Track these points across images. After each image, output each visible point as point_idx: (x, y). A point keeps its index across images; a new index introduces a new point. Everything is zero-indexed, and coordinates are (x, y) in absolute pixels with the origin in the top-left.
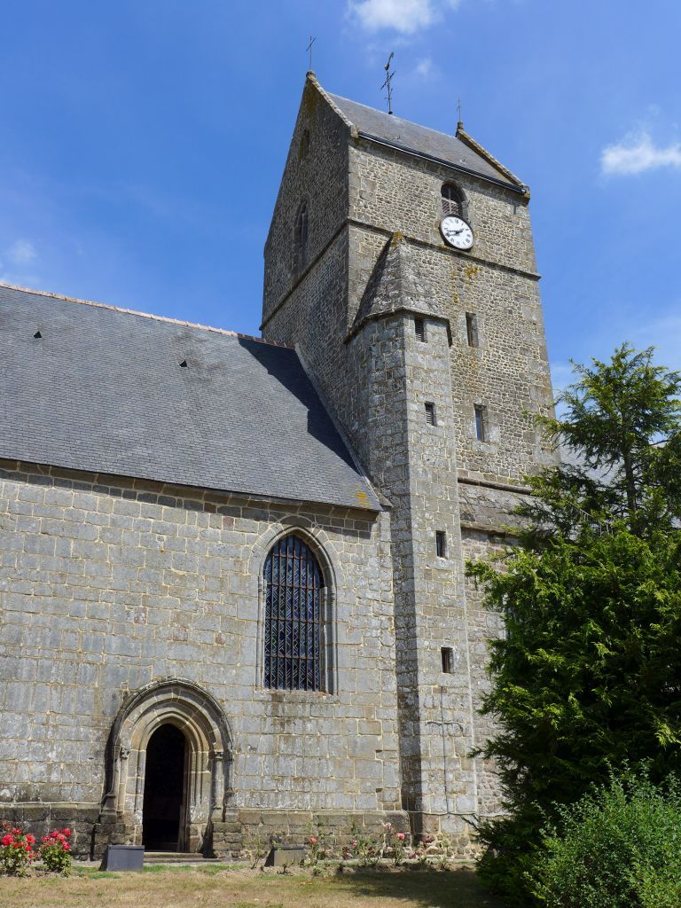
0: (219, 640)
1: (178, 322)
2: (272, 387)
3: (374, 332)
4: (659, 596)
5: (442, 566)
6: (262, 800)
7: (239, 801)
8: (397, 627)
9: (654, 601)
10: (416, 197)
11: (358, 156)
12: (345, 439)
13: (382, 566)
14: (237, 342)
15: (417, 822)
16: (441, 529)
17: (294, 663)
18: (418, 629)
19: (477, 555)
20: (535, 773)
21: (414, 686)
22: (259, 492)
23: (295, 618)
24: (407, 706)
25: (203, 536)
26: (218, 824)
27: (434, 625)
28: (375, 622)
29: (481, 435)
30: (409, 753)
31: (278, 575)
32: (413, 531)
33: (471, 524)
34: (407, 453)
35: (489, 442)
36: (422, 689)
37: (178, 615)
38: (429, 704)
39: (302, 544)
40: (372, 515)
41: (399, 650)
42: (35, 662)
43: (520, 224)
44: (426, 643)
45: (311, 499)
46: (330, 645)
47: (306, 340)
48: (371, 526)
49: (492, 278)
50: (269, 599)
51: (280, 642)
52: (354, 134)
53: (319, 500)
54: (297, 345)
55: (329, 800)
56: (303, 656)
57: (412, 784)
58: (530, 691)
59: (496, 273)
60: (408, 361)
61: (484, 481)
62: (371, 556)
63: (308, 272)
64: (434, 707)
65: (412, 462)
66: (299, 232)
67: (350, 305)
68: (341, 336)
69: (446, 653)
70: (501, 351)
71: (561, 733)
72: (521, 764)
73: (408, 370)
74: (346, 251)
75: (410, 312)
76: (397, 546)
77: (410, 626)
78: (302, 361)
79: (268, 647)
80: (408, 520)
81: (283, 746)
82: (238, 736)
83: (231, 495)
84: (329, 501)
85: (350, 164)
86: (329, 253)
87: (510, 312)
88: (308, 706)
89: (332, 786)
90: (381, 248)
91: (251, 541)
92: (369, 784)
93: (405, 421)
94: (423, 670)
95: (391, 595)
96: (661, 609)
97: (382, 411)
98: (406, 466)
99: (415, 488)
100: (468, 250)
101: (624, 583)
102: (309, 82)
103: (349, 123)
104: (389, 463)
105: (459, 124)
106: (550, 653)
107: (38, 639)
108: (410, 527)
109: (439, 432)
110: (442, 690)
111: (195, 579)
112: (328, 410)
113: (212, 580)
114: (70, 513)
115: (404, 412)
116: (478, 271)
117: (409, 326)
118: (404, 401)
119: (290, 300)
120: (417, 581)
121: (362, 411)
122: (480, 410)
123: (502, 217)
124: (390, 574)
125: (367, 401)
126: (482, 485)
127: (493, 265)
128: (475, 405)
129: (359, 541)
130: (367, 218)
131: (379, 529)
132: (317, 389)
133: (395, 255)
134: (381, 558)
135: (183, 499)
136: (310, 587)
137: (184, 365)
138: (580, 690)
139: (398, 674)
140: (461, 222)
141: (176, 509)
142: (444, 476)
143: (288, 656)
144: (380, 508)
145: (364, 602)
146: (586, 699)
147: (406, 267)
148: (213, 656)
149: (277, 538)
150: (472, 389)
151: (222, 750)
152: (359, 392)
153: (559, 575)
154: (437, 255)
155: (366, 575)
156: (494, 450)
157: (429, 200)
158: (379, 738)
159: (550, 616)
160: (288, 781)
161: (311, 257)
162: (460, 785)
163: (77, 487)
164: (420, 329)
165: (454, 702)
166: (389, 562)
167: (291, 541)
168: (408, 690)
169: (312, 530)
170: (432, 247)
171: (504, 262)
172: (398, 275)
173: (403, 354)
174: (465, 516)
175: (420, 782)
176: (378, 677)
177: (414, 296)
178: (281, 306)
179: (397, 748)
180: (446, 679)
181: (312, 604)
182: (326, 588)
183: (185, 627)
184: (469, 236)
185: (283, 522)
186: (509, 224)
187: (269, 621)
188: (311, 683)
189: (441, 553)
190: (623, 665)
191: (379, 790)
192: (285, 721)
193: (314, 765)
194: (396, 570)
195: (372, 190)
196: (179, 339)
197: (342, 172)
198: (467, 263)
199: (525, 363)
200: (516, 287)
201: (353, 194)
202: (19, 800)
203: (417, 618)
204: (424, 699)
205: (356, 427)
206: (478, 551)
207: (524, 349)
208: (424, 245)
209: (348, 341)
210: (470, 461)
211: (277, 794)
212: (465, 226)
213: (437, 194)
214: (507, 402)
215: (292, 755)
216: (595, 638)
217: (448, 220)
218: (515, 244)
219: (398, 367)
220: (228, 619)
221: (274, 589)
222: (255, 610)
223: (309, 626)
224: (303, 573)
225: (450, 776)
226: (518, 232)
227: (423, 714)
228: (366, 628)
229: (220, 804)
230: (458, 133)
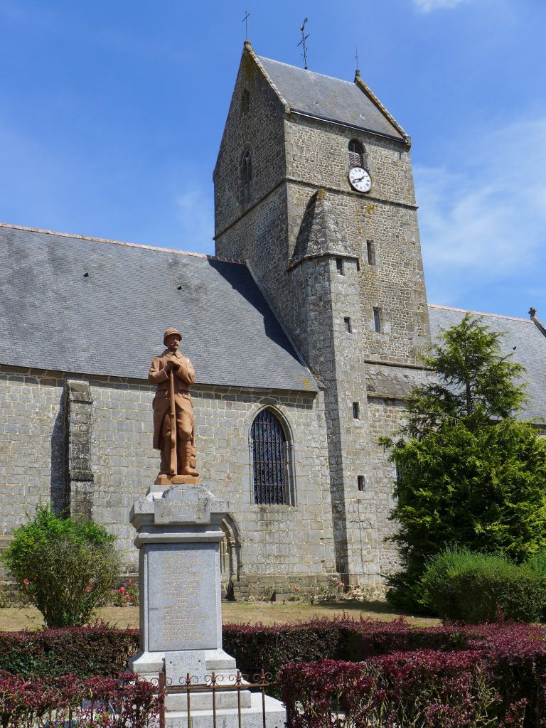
0: (228, 477)
1: (167, 250)
2: (237, 299)
3: (309, 268)
4: (478, 463)
5: (357, 425)
6: (258, 569)
7: (246, 570)
8: (330, 464)
9: (475, 466)
10: (331, 155)
11: (291, 127)
12: (290, 339)
13: (320, 426)
14: (207, 263)
15: (345, 578)
16: (356, 401)
17: (271, 488)
18: (344, 465)
19: (377, 414)
20: (417, 548)
21: (342, 499)
22: (246, 385)
23: (270, 461)
24: (338, 512)
25: (215, 414)
26: (236, 583)
27: (353, 462)
28: (317, 462)
29: (378, 329)
30: (340, 540)
31: (258, 436)
32: (339, 403)
33: (373, 394)
34: (334, 353)
35: (383, 333)
36: (347, 501)
37: (205, 463)
38: (351, 510)
39: (271, 414)
40: (314, 394)
41: (332, 478)
42: (130, 495)
43: (404, 167)
44: (349, 473)
45: (276, 387)
46: (291, 477)
47: (255, 259)
48: (312, 401)
49: (384, 212)
50: (254, 450)
51: (262, 476)
52: (288, 110)
53: (282, 387)
54: (247, 261)
55: (295, 568)
56: (275, 484)
57: (342, 557)
58: (415, 509)
59: (387, 207)
60: (333, 290)
61: (380, 361)
62: (313, 420)
63: (254, 207)
64: (354, 512)
65: (337, 359)
66: (243, 171)
67: (290, 243)
68: (284, 265)
69: (360, 479)
70: (391, 267)
71: (431, 530)
72: (410, 544)
73: (333, 296)
74: (285, 201)
75: (333, 255)
76: (329, 413)
77: (339, 463)
78: (253, 274)
79: (255, 479)
80: (336, 396)
81: (268, 538)
82: (242, 533)
83: (230, 388)
84: (288, 388)
85: (286, 134)
86: (271, 198)
87: (397, 236)
88: (280, 514)
89: (296, 560)
90: (309, 198)
91: (243, 415)
92: (317, 558)
93: (332, 331)
94: (347, 490)
95: (326, 444)
96: (479, 470)
97: (317, 324)
98: (333, 361)
99: (339, 376)
100: (368, 192)
101: (462, 456)
102: (246, 50)
103: (284, 101)
104: (322, 359)
105: (357, 71)
106: (425, 491)
107: (130, 482)
108: (337, 401)
109: (354, 337)
110: (359, 501)
111: (212, 441)
112: (276, 316)
113: (222, 441)
114: (140, 406)
115: (331, 325)
116: (375, 208)
117: (333, 265)
118: (331, 318)
119: (239, 223)
120: (342, 435)
121: (303, 322)
122: (377, 311)
123: (391, 163)
124: (325, 431)
125: (306, 316)
126: (379, 363)
127: (385, 202)
128: (374, 308)
129: (306, 411)
130: (299, 175)
131: (318, 403)
132: (266, 299)
133: (320, 209)
134: (319, 421)
135: (202, 392)
136: (277, 441)
137: (180, 288)
138: (440, 508)
139: (332, 492)
140: (362, 170)
141: (199, 399)
142: (357, 366)
143: (267, 484)
144: (317, 390)
145: (310, 449)
146: (442, 513)
147: (329, 219)
148: (226, 487)
149: (258, 413)
150: (372, 296)
151: (234, 541)
152: (299, 308)
153: (430, 450)
154: (347, 198)
155: (311, 433)
156: (386, 338)
157: (340, 155)
158: (322, 531)
159: (425, 471)
160: (271, 558)
161: (256, 197)
162: (370, 557)
163: (142, 389)
164: (340, 266)
165: (366, 508)
166: (324, 423)
167: (265, 414)
168: (338, 502)
169: (278, 406)
170: (343, 193)
171: (393, 199)
172: (323, 226)
173: (329, 285)
174: (370, 388)
175: (347, 556)
176: (320, 494)
177: (335, 241)
178: (231, 226)
179: (332, 537)
180: (361, 494)
181: (279, 452)
182: (287, 442)
183: (209, 471)
184: (368, 181)
185: (261, 403)
186: (396, 168)
187: (255, 464)
188: (281, 500)
189: (356, 416)
190: (461, 495)
191: (323, 562)
192: (268, 523)
193: (285, 549)
194: (329, 428)
195: (301, 153)
196: (171, 265)
197: (280, 139)
198: (367, 202)
199: (407, 274)
200: (401, 217)
201: (289, 158)
202: (130, 572)
203: (343, 458)
204: (349, 507)
205: (298, 331)
206: (378, 411)
207: (406, 264)
208: (338, 192)
209: (290, 270)
210: (371, 347)
211: (266, 565)
212: (366, 174)
213: (345, 150)
214: (395, 304)
215: (273, 543)
216: (447, 483)
217: (353, 170)
218: (401, 184)
219: (326, 294)
220: (232, 464)
221: (257, 444)
222: (247, 458)
223: (278, 466)
224: (273, 433)
225: (364, 552)
226: (403, 173)
227: (348, 516)
228: (312, 465)
229: (235, 572)
230: (356, 79)
